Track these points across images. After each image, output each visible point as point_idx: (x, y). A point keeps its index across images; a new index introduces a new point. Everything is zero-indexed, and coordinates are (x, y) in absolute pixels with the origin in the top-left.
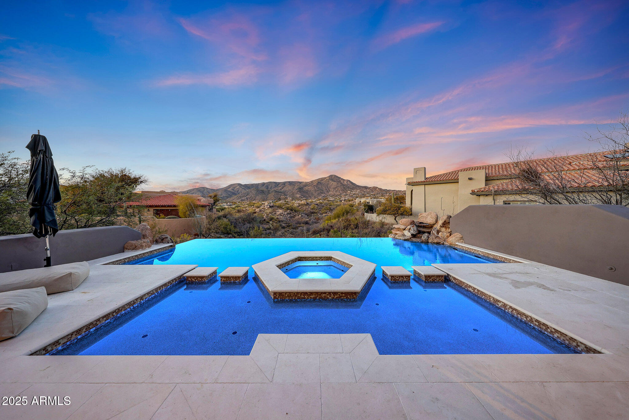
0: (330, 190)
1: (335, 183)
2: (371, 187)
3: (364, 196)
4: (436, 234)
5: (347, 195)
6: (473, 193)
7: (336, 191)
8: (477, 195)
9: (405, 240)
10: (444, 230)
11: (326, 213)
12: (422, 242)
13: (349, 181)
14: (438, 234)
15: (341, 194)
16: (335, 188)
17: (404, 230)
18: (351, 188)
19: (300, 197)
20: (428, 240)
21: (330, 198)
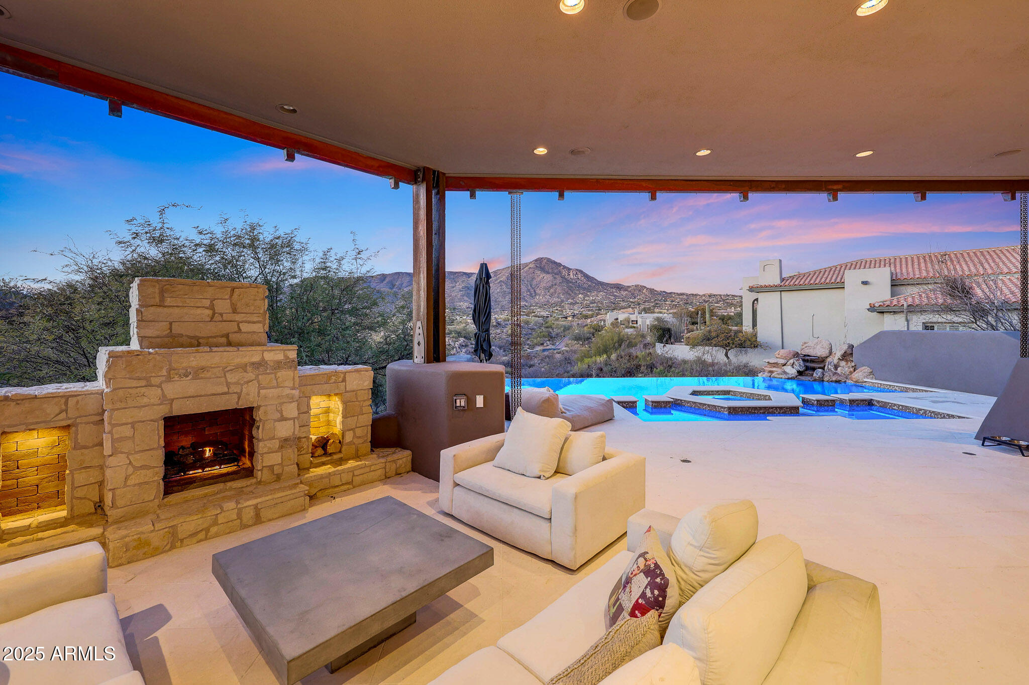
0: (538, 291)
1: (548, 277)
2: (629, 287)
3: (615, 307)
4: (833, 370)
5: (576, 303)
6: (872, 309)
7: (551, 295)
8: (878, 312)
9: (789, 379)
10: (844, 365)
11: (542, 344)
12: (815, 380)
13: (581, 272)
14: (836, 370)
15: (562, 301)
16: (547, 289)
17: (783, 366)
18: (584, 289)
19: (469, 308)
20: (823, 378)
21: (539, 310)
